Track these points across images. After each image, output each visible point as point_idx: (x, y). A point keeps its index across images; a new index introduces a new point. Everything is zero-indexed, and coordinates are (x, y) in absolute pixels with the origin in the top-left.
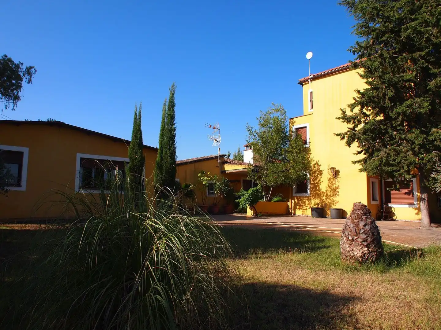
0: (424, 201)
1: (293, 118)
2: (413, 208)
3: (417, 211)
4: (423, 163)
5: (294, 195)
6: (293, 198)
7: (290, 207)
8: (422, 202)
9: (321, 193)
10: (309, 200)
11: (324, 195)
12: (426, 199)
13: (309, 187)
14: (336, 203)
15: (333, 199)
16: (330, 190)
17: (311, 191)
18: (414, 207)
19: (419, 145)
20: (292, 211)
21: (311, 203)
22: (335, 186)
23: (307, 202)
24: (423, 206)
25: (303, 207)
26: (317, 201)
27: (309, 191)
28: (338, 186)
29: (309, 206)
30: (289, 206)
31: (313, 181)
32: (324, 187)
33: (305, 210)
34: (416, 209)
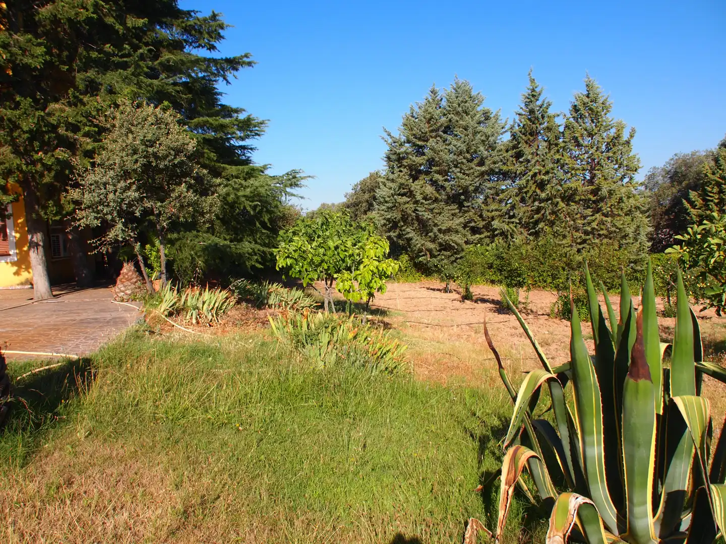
0: (37, 249)
2: (7, 263)
3: (15, 269)
4: (36, 170)
8: (32, 249)
12: (41, 243)
18: (8, 261)
19: (30, 131)
24: (36, 258)
34: (13, 264)
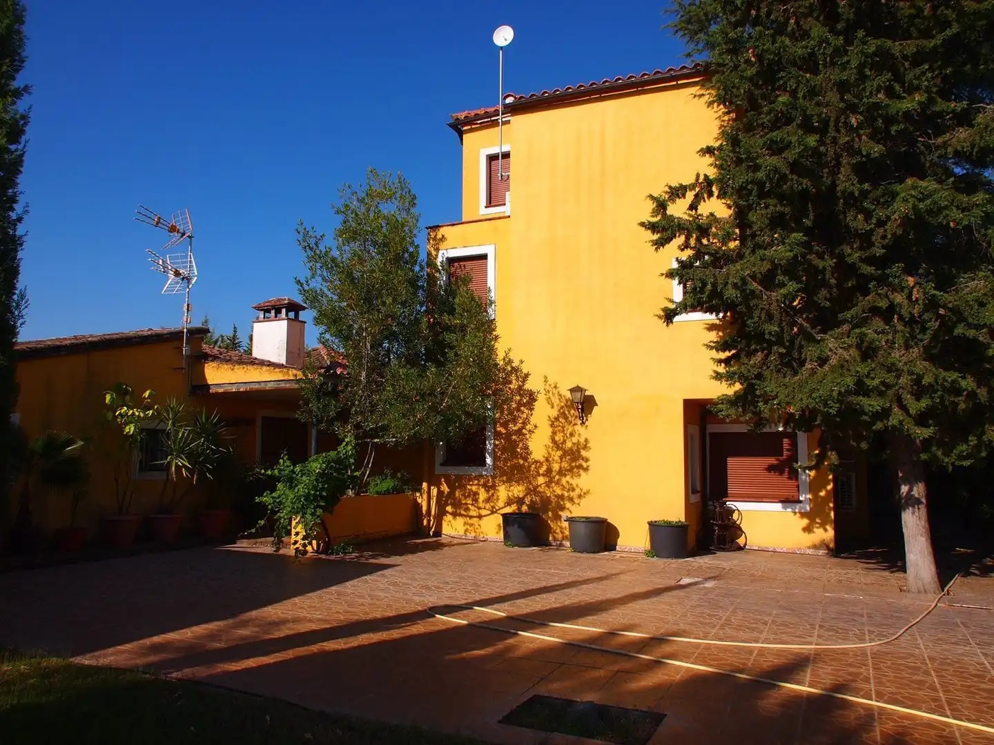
1: (438, 227)
2: (795, 513)
5: (439, 470)
6: (434, 481)
7: (424, 509)
9: (530, 467)
10: (489, 487)
11: (541, 472)
13: (489, 447)
14: (580, 496)
15: (571, 481)
16: (559, 453)
17: (495, 459)
18: (797, 511)
20: (432, 522)
21: (495, 498)
22: (574, 440)
23: (483, 495)
25: (467, 509)
26: (518, 490)
27: (489, 461)
28: (586, 440)
29: (488, 506)
30: (419, 507)
31: (505, 425)
32: (538, 445)
33: (475, 519)
34: (803, 515)
